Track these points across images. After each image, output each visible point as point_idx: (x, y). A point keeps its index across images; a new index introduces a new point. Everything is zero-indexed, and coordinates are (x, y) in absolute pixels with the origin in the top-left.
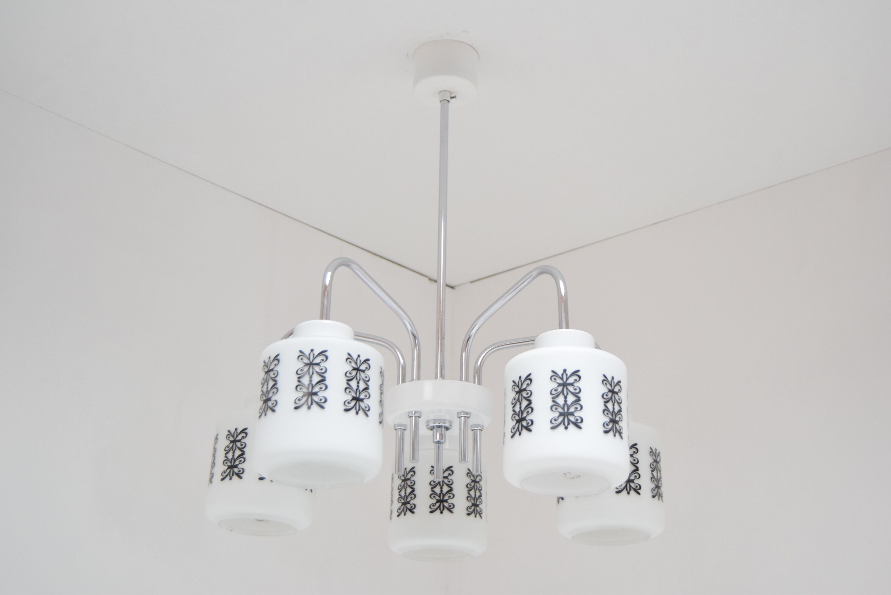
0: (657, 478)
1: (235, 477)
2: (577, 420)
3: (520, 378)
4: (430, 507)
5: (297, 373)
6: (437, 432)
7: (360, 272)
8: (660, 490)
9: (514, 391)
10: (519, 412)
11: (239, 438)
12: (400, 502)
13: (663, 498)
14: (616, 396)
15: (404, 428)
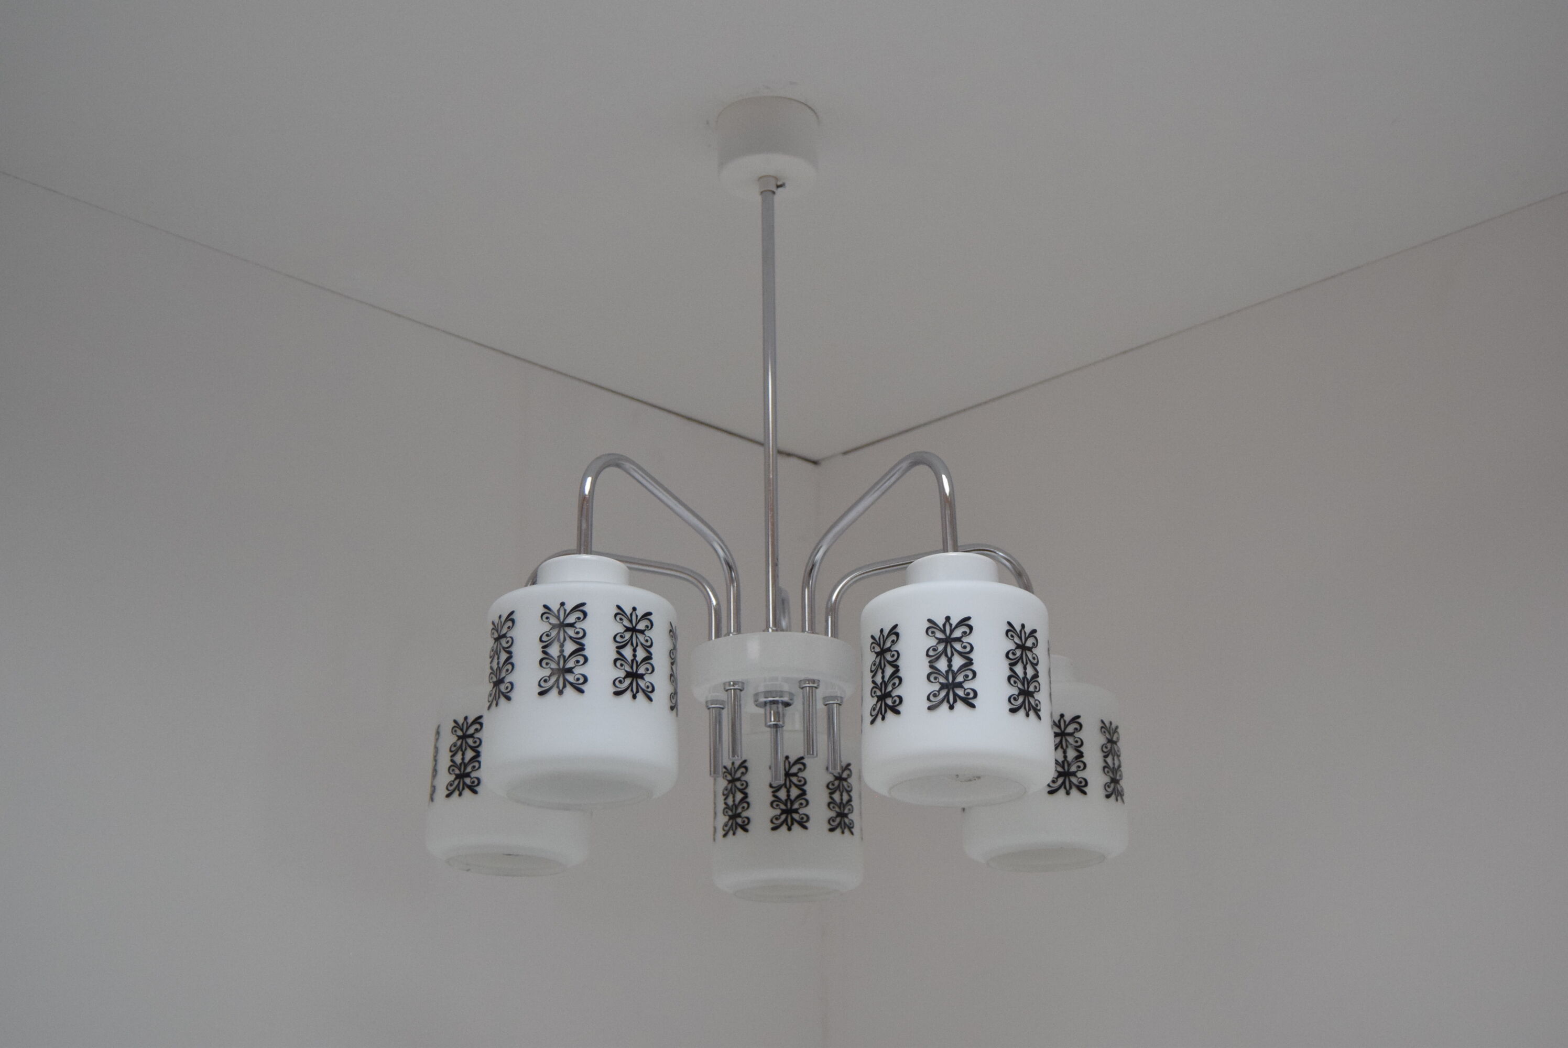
0: (1114, 768)
1: (467, 792)
2: (968, 694)
3: (882, 631)
4: (772, 822)
5: (541, 640)
6: (771, 709)
7: (638, 473)
8: (1118, 786)
9: (874, 651)
10: (881, 684)
11: (471, 731)
12: (726, 814)
13: (1124, 798)
14: (1030, 655)
15: (721, 706)
